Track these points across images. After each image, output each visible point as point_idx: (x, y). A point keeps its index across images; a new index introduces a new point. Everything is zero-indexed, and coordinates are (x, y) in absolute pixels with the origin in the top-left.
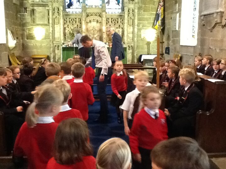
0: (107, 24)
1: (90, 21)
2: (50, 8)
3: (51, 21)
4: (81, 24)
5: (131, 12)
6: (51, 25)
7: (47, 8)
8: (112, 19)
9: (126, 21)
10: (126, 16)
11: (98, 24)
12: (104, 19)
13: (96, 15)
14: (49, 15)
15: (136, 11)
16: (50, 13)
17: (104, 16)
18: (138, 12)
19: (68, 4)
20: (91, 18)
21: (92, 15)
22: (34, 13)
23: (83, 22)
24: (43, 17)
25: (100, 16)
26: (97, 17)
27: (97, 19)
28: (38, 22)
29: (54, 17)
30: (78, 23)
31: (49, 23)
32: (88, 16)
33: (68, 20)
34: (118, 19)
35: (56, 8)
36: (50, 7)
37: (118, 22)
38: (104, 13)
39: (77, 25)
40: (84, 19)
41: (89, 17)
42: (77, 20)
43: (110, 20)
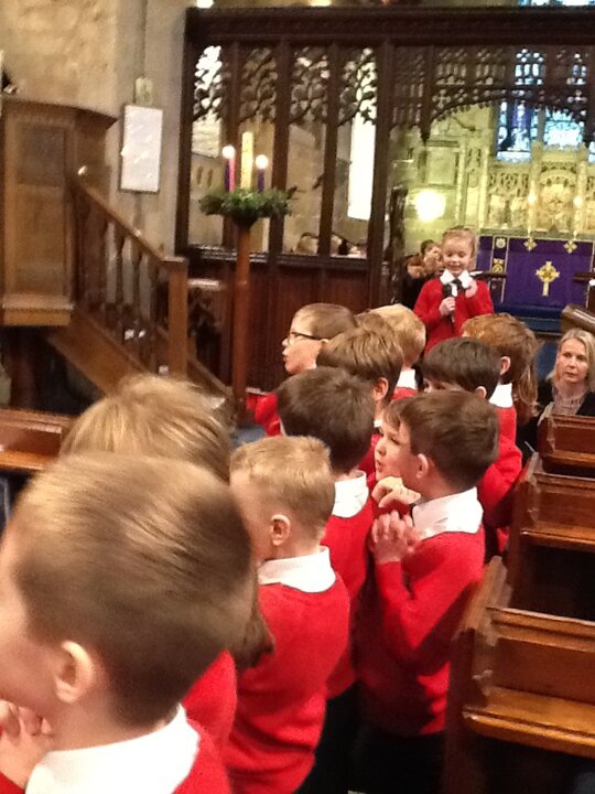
0: (588, 189)
1: (549, 183)
2: (462, 150)
3: (460, 180)
4: (527, 187)
6: (459, 187)
7: (456, 150)
11: (568, 190)
12: (582, 178)
13: (565, 169)
14: (457, 165)
16: (462, 162)
17: (583, 171)
19: (504, 142)
20: (552, 175)
21: (554, 168)
22: (425, 162)
23: (532, 184)
24: (444, 169)
25: (573, 171)
26: (564, 172)
27: (566, 177)
28: (432, 179)
29: (469, 169)
30: (520, 185)
31: (455, 182)
32: (544, 170)
33: (499, 178)
35: (474, 150)
36: (463, 146)
38: (582, 164)
39: (519, 191)
40: (535, 176)
41: (546, 172)
42: (520, 178)
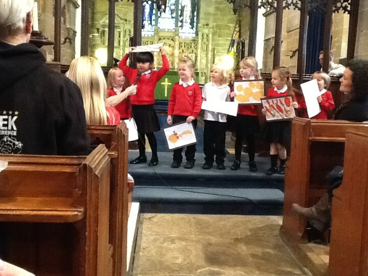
0: (179, 48)
2: (122, 30)
3: (121, 44)
5: (205, 36)
6: (121, 47)
7: (119, 30)
8: (185, 43)
9: (199, 46)
10: (200, 41)
11: (171, 49)
12: (177, 43)
13: (169, 39)
14: (120, 36)
15: (211, 36)
17: (177, 40)
18: (212, 36)
20: (163, 41)
25: (172, 40)
27: (170, 43)
29: (125, 39)
31: (119, 45)
32: (160, 39)
34: (191, 43)
35: (127, 30)
36: (122, 28)
37: (191, 47)
38: (177, 37)
41: (161, 41)
42: (149, 43)
43: (183, 45)
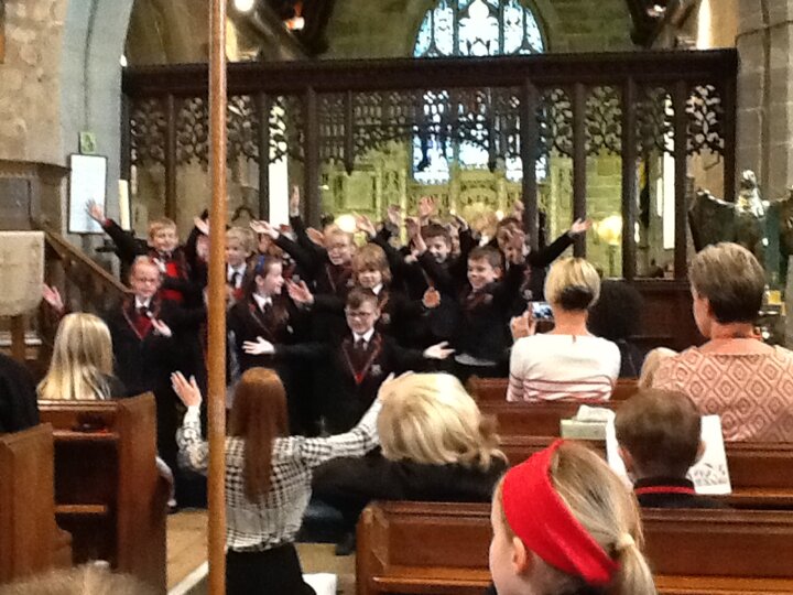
1: (470, 201)
3: (379, 203)
5: (565, 175)
6: (379, 210)
7: (372, 173)
9: (554, 199)
10: (554, 187)
11: (489, 208)
12: (502, 194)
13: (483, 186)
14: (374, 187)
16: (379, 184)
17: (503, 189)
19: (420, 163)
20: (473, 193)
21: (473, 187)
22: (341, 186)
23: (453, 204)
24: (362, 193)
25: (493, 188)
26: (484, 190)
27: (486, 195)
28: (349, 204)
29: (387, 193)
30: (440, 206)
31: (375, 206)
32: (464, 188)
36: (378, 169)
39: (440, 211)
40: (455, 196)
42: (440, 198)
